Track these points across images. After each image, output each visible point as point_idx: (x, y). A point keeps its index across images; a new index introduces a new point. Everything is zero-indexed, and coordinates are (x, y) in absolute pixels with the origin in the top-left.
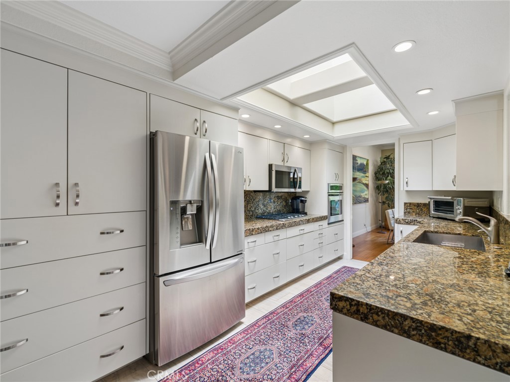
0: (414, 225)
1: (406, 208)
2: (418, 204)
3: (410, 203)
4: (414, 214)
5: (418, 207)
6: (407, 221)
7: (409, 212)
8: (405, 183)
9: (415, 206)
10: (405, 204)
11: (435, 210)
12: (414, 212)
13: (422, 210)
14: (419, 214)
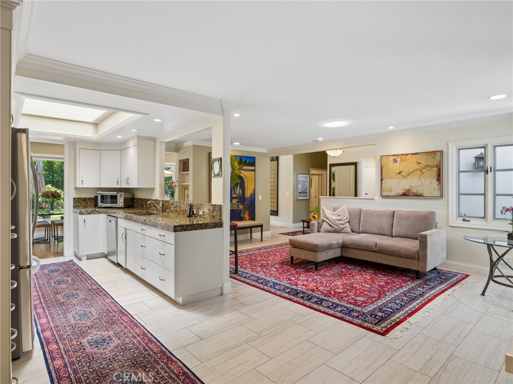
0: (94, 214)
1: (75, 203)
2: (84, 198)
3: (78, 198)
4: (81, 207)
5: (84, 201)
6: (88, 211)
7: (77, 206)
8: (81, 182)
9: (82, 200)
10: (74, 199)
11: (102, 202)
12: (81, 205)
13: (87, 203)
14: (85, 207)
